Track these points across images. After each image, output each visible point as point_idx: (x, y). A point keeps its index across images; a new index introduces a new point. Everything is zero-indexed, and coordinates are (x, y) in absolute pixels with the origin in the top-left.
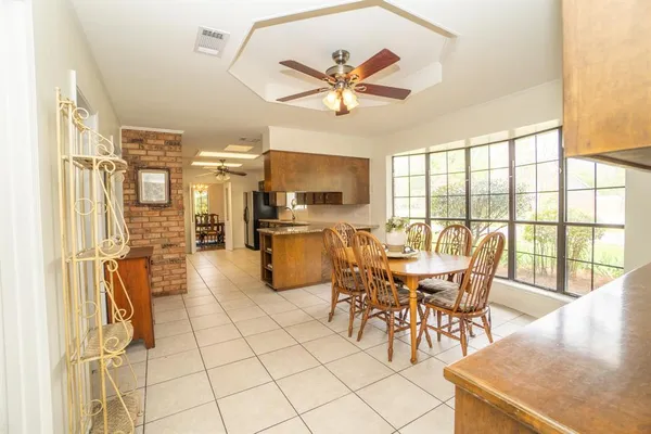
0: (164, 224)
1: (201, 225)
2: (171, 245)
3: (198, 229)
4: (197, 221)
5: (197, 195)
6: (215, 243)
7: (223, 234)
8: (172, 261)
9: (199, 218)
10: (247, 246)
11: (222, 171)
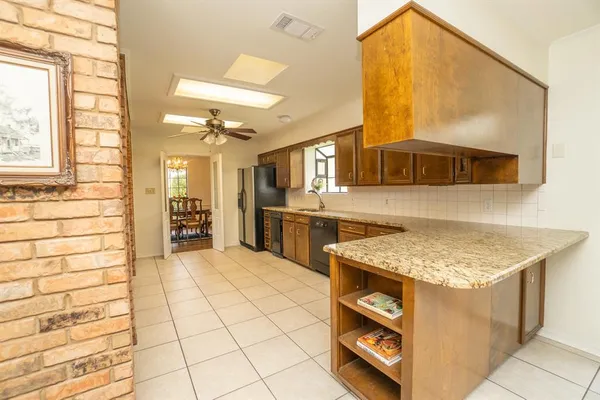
0: (49, 248)
1: (177, 214)
2: (75, 316)
3: (174, 218)
4: (172, 208)
5: (172, 174)
6: (197, 236)
7: (208, 224)
8: (82, 367)
9: (175, 204)
10: (243, 244)
11: (215, 128)
